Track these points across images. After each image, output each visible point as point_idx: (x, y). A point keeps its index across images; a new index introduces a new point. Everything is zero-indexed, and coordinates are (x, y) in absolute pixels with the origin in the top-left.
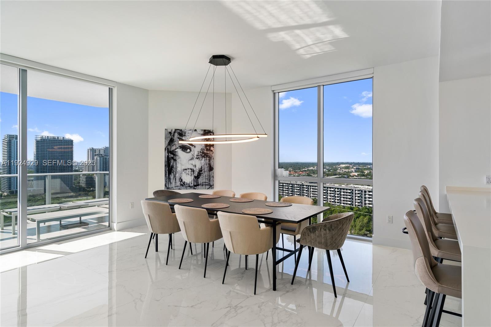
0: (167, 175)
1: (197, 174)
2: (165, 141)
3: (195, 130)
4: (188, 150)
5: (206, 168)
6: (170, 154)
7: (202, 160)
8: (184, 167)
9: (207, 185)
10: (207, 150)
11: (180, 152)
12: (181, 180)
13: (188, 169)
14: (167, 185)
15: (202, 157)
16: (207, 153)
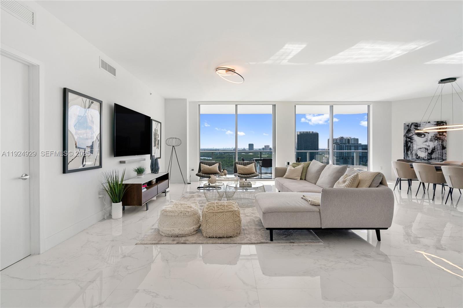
0: (406, 152)
1: (430, 151)
2: (404, 131)
3: (429, 122)
4: (423, 136)
5: (439, 147)
6: (407, 139)
7: (435, 142)
8: (419, 147)
9: (441, 159)
10: (440, 135)
11: (415, 137)
12: (417, 155)
13: (423, 148)
14: (405, 158)
15: (436, 140)
16: (440, 137)
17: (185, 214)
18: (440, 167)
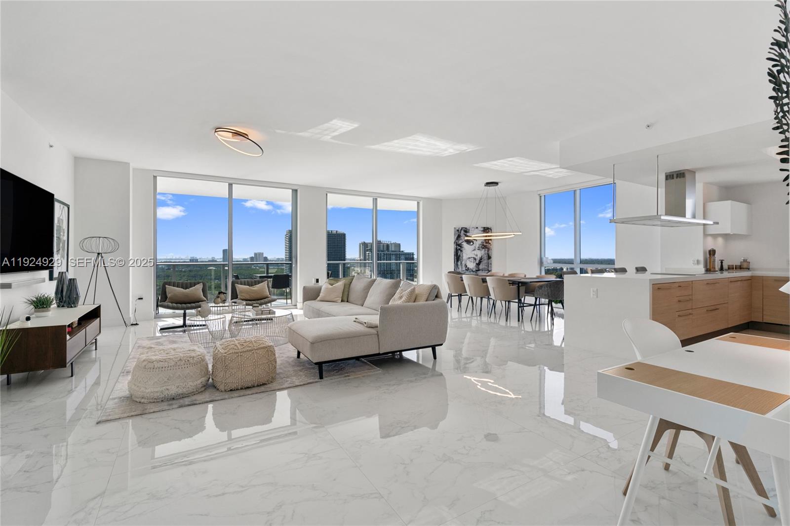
0: (456, 262)
1: (478, 261)
2: (454, 237)
3: (477, 228)
4: (472, 243)
5: (486, 257)
6: (457, 246)
7: (482, 251)
8: (468, 257)
9: (487, 270)
10: (486, 243)
11: (465, 245)
12: (466, 266)
13: (472, 258)
14: (456, 270)
15: (484, 248)
16: (486, 245)
17: (188, 361)
18: (486, 279)
